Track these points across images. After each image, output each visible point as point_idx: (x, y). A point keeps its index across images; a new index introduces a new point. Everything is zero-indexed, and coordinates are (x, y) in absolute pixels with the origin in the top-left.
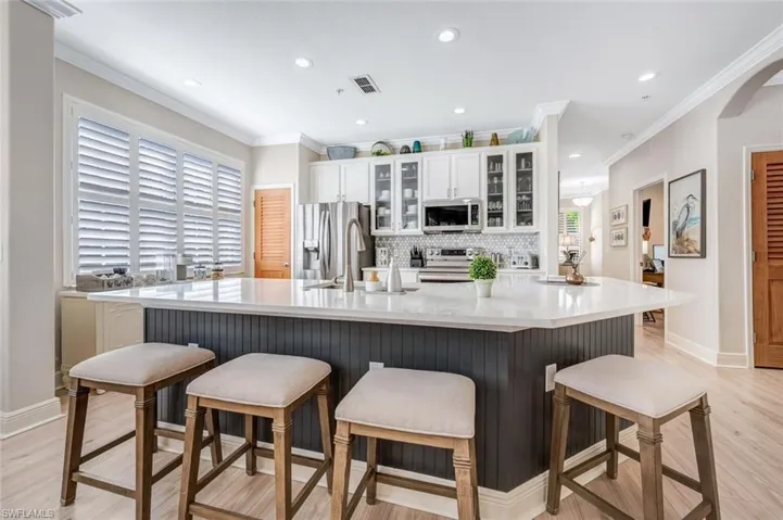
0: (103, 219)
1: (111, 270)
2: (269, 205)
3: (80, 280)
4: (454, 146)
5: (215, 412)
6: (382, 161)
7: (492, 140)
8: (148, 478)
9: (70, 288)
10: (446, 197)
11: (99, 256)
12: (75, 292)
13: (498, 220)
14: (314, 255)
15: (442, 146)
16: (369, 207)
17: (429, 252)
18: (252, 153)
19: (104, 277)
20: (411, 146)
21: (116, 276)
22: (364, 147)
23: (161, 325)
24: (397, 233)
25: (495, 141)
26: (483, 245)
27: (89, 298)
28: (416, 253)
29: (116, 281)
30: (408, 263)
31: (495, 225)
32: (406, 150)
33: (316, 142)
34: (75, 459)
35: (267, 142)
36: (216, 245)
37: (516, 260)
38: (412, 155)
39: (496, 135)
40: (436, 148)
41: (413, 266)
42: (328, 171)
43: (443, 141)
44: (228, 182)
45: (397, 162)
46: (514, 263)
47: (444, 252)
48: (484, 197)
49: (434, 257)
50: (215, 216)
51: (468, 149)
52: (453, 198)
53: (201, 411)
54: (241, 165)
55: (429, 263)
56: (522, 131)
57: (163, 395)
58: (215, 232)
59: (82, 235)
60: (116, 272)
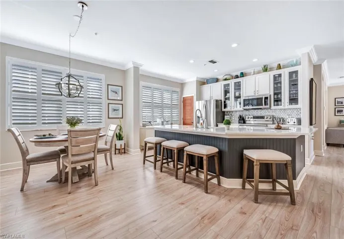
1: (148, 122)
2: (188, 102)
3: (143, 124)
4: (259, 72)
5: (167, 149)
6: (226, 82)
7: (278, 67)
8: (156, 161)
9: (141, 126)
10: (253, 94)
11: (146, 119)
13: (279, 103)
14: (201, 119)
15: (252, 73)
16: (221, 100)
17: (247, 117)
18: (182, 85)
19: (147, 124)
20: (239, 75)
22: (220, 77)
23: (158, 133)
24: (232, 110)
25: (279, 67)
26: (274, 114)
28: (241, 118)
30: (238, 122)
31: (278, 105)
32: (237, 77)
33: (203, 78)
34: (145, 157)
35: (186, 81)
36: (172, 115)
37: (289, 121)
38: (239, 78)
39: (280, 64)
40: (249, 74)
41: (239, 123)
42: (206, 88)
43: (252, 71)
44: (175, 96)
45: (232, 82)
46: (288, 122)
47: (254, 118)
48: (272, 93)
49: (249, 119)
50: (171, 107)
51: (266, 73)
52: (257, 95)
53: (164, 148)
54: (178, 90)
55: (247, 122)
56: (293, 61)
57: (158, 146)
58: (172, 112)
59: (143, 114)
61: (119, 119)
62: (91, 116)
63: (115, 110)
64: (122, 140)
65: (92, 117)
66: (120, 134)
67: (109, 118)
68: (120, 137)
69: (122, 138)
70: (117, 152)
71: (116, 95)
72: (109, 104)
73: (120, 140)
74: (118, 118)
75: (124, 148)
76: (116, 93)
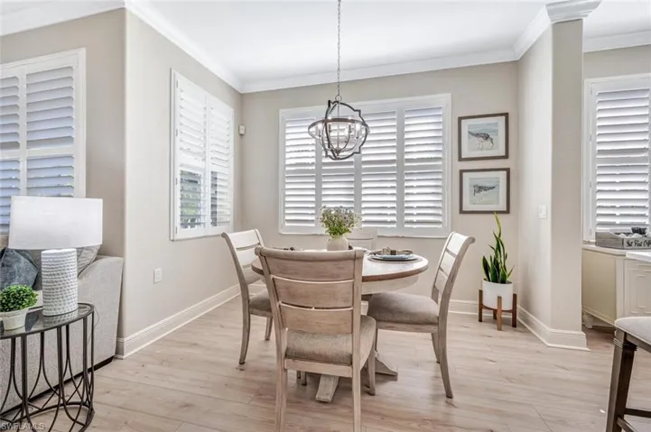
0: (618, 180)
1: (629, 229)
3: (598, 236)
9: (589, 243)
11: (614, 215)
12: (594, 246)
19: (622, 236)
21: (636, 236)
27: (627, 256)
29: (636, 241)
59: (599, 196)
60: (635, 231)
61: (492, 217)
62: (415, 205)
63: (480, 189)
64: (503, 282)
65: (418, 208)
66: (496, 263)
67: (462, 212)
68: (495, 273)
69: (504, 276)
70: (487, 314)
71: (488, 143)
72: (462, 172)
73: (495, 281)
74: (492, 212)
75: (514, 311)
76: (487, 137)
